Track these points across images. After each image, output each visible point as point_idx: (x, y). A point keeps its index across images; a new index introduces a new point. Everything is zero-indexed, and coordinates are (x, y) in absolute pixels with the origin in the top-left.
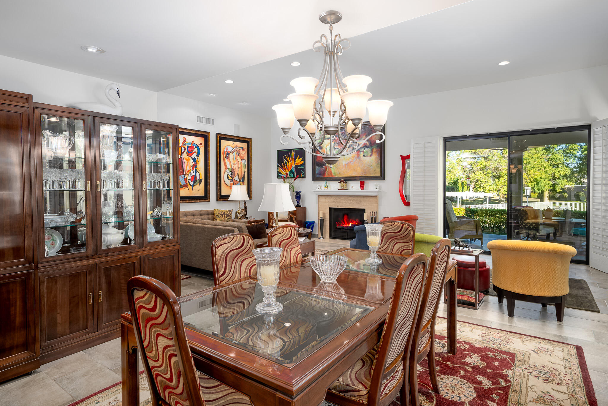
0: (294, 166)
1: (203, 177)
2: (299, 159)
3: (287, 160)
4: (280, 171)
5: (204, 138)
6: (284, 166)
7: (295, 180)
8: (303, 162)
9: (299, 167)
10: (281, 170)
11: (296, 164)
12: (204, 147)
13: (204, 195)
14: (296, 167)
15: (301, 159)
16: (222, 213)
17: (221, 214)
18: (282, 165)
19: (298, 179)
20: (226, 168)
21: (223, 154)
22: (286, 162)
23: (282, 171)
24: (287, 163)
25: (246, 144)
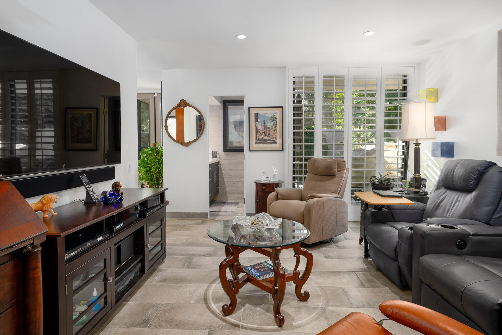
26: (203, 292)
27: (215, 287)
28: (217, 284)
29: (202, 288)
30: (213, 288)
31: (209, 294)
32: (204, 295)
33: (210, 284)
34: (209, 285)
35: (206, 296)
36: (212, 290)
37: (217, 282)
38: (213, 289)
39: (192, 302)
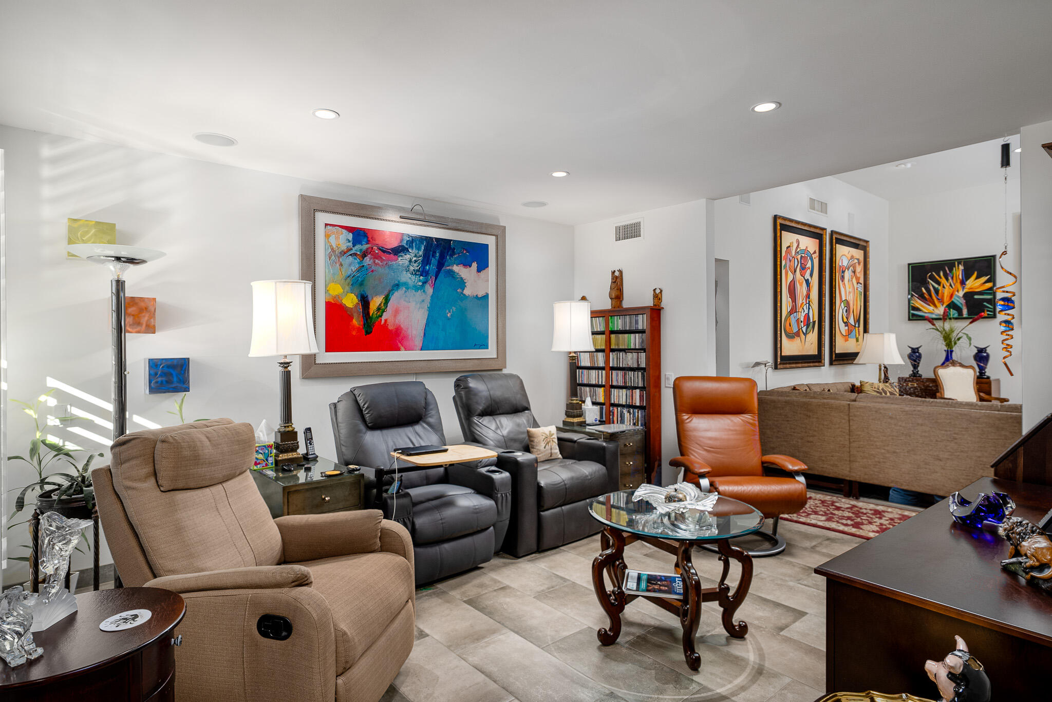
0: (961, 294)
1: (816, 319)
2: (977, 278)
3: (939, 283)
4: (917, 305)
5: (818, 241)
6: (930, 295)
7: (971, 323)
8: (989, 285)
9: (976, 297)
10: (918, 303)
11: (966, 290)
12: (818, 258)
13: (817, 353)
14: (968, 296)
15: (984, 279)
16: (878, 389)
17: (878, 392)
18: (923, 294)
19: (981, 320)
20: (841, 301)
21: (838, 272)
22: (936, 286)
23: (922, 306)
24: (940, 288)
25: (862, 252)
26: (755, 687)
27: (724, 686)
28: (713, 690)
29: (751, 697)
30: (729, 686)
31: (746, 678)
32: (756, 681)
33: (728, 698)
34: (733, 696)
35: (754, 676)
36: (734, 682)
37: (710, 693)
38: (729, 684)
39: (787, 680)
